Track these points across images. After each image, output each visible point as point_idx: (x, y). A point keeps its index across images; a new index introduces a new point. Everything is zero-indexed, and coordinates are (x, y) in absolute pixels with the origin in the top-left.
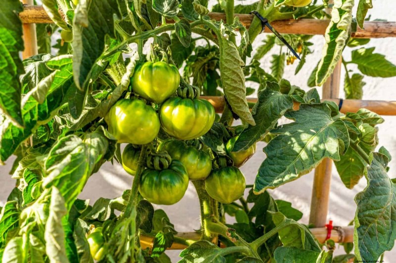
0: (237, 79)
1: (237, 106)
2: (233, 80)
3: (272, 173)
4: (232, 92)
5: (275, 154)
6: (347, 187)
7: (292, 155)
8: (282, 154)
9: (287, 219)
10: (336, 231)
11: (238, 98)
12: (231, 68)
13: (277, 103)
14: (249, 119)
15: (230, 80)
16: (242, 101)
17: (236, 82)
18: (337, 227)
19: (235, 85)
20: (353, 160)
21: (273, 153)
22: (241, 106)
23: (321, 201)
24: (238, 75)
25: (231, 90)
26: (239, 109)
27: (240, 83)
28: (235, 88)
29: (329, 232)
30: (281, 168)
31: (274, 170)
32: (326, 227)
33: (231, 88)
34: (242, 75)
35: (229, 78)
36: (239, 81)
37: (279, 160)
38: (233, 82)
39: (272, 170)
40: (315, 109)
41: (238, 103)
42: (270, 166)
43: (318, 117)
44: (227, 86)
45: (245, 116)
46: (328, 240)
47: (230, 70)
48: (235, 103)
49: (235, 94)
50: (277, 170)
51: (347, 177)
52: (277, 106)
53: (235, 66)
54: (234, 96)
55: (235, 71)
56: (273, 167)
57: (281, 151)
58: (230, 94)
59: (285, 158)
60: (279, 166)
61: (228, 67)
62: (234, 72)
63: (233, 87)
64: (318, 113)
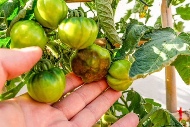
0: (107, 11)
1: (109, 31)
2: (105, 12)
3: (140, 70)
4: (105, 21)
5: (141, 59)
6: (186, 84)
7: (153, 59)
8: (146, 59)
9: (154, 106)
10: (184, 114)
11: (109, 25)
12: (103, 4)
13: (138, 29)
14: (118, 40)
15: (103, 12)
16: (112, 27)
17: (107, 13)
18: (185, 111)
19: (106, 16)
20: (189, 66)
21: (140, 58)
22: (111, 31)
23: (172, 96)
24: (108, 9)
25: (104, 20)
26: (111, 33)
27: (110, 14)
28: (107, 18)
29: (181, 115)
30: (146, 67)
31: (142, 69)
32: (178, 112)
33: (104, 18)
34: (110, 9)
35: (102, 11)
36: (109, 13)
37: (144, 63)
38: (105, 14)
39: (140, 68)
40: (163, 31)
41: (110, 28)
42: (139, 66)
43: (167, 34)
44: (101, 17)
45: (115, 38)
46: (181, 120)
47: (102, 5)
48: (107, 29)
49: (107, 22)
50: (144, 68)
51: (186, 77)
52: (138, 31)
53: (106, 3)
54: (106, 23)
55: (106, 5)
56: (140, 66)
57: (145, 57)
58: (104, 23)
59: (149, 61)
60: (146, 66)
61: (101, 3)
62: (105, 7)
63: (106, 17)
64: (166, 33)
